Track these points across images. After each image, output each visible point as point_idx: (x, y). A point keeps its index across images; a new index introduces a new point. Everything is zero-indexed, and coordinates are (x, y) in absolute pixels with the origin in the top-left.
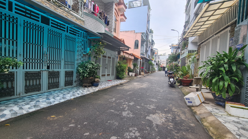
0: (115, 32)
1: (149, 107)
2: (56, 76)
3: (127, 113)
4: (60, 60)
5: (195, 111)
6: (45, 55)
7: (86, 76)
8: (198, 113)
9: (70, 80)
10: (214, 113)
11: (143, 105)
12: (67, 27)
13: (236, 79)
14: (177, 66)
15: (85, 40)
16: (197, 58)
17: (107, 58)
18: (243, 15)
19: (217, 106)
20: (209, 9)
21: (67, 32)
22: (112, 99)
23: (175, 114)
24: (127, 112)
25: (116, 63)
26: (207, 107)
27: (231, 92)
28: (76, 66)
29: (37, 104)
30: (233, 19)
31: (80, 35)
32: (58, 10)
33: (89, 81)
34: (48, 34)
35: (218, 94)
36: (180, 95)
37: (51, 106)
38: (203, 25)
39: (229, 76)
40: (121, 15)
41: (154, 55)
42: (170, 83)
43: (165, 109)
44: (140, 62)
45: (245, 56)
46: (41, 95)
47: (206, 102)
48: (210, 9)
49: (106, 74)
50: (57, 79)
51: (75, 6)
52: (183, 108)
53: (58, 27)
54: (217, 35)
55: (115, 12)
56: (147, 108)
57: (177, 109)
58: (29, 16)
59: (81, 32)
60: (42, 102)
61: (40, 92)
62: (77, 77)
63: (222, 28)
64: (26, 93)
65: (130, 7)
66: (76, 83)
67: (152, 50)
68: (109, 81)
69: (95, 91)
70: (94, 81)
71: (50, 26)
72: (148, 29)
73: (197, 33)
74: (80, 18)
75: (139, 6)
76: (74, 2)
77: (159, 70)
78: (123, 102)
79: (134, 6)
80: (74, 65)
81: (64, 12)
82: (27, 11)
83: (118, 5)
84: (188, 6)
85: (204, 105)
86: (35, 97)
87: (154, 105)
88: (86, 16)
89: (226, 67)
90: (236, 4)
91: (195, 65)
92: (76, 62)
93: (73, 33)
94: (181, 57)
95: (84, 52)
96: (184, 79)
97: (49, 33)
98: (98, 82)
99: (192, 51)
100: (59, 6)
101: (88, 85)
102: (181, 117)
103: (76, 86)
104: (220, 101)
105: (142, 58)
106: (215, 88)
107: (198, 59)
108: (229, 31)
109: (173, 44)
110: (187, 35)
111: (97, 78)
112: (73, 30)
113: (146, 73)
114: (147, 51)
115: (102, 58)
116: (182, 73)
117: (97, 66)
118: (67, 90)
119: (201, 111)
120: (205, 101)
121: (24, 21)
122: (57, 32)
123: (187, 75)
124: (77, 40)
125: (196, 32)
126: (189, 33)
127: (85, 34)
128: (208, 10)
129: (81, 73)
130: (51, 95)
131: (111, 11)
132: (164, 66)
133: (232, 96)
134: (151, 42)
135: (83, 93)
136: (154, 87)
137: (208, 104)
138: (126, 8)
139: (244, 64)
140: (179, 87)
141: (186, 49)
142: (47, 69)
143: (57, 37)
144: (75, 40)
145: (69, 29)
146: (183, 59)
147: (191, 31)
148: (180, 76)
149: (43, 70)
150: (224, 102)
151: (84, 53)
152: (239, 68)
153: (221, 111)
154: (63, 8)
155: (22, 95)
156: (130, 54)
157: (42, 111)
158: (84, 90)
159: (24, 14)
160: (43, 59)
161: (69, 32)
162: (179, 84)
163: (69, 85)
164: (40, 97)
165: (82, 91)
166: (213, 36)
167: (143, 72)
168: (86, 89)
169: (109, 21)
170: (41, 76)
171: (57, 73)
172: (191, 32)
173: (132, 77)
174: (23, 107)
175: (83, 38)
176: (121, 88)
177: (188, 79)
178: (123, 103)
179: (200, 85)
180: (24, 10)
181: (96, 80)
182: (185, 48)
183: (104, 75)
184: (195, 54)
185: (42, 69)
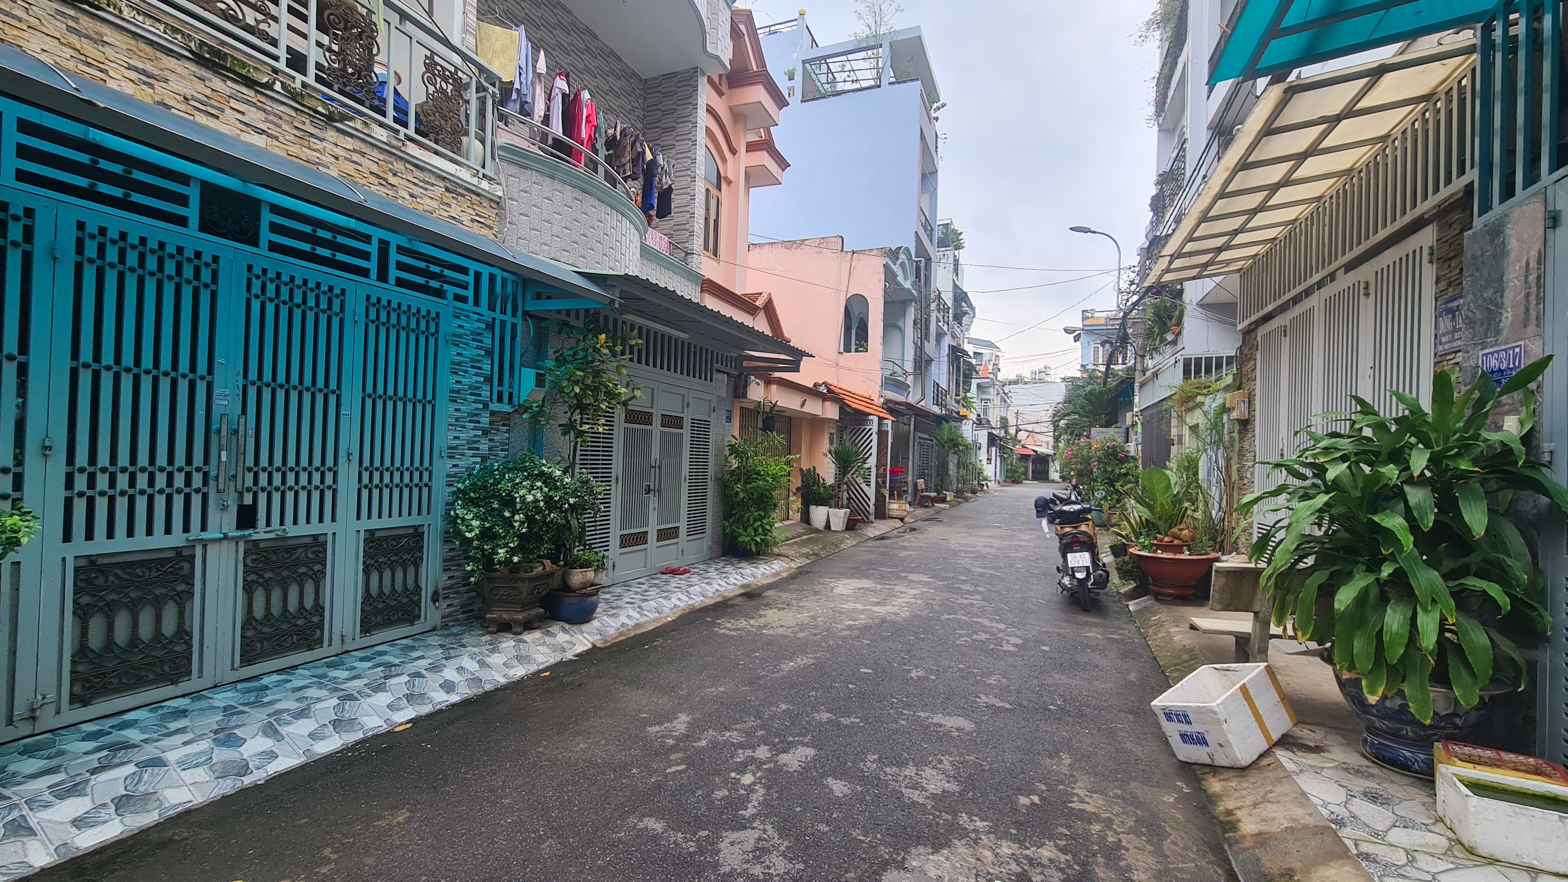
0: (715, 254)
1: (915, 787)
2: (302, 570)
3: (750, 845)
4: (330, 462)
5: (1229, 813)
6: (224, 441)
7: (508, 562)
8: (1249, 826)
9: (399, 587)
10: (1359, 834)
11: (870, 763)
12: (384, 246)
13: (1494, 590)
14: (1115, 455)
15: (503, 323)
16: (1234, 415)
17: (656, 428)
18: (1509, 153)
19: (1375, 770)
20: (1288, 118)
21: (383, 276)
22: (670, 716)
23: (1087, 834)
24: (749, 837)
25: (720, 450)
26: (1309, 784)
27: (1465, 674)
28: (441, 492)
29: (142, 788)
30: (1449, 174)
31: (470, 293)
32: (321, 140)
33: (525, 588)
34: (248, 301)
35: (1380, 691)
36: (1132, 677)
37: (244, 792)
38: (1262, 208)
39: (1448, 564)
40: (751, 147)
41: (974, 383)
42: (1066, 581)
43: (1023, 800)
44: (882, 434)
45: (1545, 433)
46: (182, 713)
47: (1305, 734)
48: (1292, 115)
49: (652, 529)
50: (309, 588)
51: (437, 108)
52: (1147, 781)
53: (321, 251)
54: (1353, 277)
55: (709, 131)
56: (900, 796)
57: (1104, 793)
58: (118, 192)
59: (478, 275)
60: (185, 764)
61: (184, 686)
62: (448, 564)
63: (1383, 234)
64: (80, 699)
65: (811, 95)
66: (443, 604)
67: (956, 353)
68: (674, 572)
69: (569, 655)
70: (566, 587)
71: (263, 249)
72: (927, 225)
73: (1225, 256)
74: (475, 181)
75: (865, 84)
76: (431, 89)
77: (1012, 477)
78: (741, 746)
79: (840, 87)
80: (425, 491)
81: (363, 154)
82: (104, 164)
83: (730, 87)
84: (1169, 82)
85: (1290, 766)
86: (143, 731)
87: (946, 760)
88: (512, 169)
89: (1419, 506)
90: (1464, 82)
91: (1228, 459)
92: (443, 468)
93: (421, 280)
94: (1141, 400)
95: (500, 400)
96: (1160, 554)
97: (256, 289)
98: (592, 590)
99: (1209, 360)
100: (330, 118)
101: (520, 617)
102: (1128, 868)
103: (445, 626)
104: (1396, 735)
105: (891, 407)
106: (1357, 645)
107: (1245, 424)
108: (1431, 254)
109: (1093, 311)
110: (1168, 271)
111: (586, 565)
112: (423, 265)
113: (921, 501)
114: (922, 363)
115: (624, 425)
116: (1146, 514)
117: (574, 494)
118: (379, 659)
119: (1268, 810)
120: (1299, 732)
121: (81, 226)
122: (312, 284)
123: (1175, 530)
124: (449, 325)
125: (1219, 250)
126: (1173, 257)
127: (504, 280)
128: (1284, 120)
129: (472, 540)
130: (257, 704)
131: (682, 129)
132: (1040, 450)
133: (1476, 709)
134: (950, 303)
135: (485, 675)
136: (967, 609)
137: (1317, 750)
138: (781, 102)
139: (1540, 488)
140: (1132, 606)
141: (1169, 350)
142: (239, 527)
143: (310, 315)
144: (432, 329)
145: (394, 257)
146: (1154, 411)
147: (1189, 247)
148: (1138, 535)
149: (205, 535)
150: (1424, 741)
151: (495, 406)
152: (1511, 513)
153: (1409, 815)
154: (359, 126)
155: (48, 719)
156: (813, 392)
157: (171, 841)
158: (493, 651)
159: (82, 182)
160: (206, 461)
161: (392, 280)
162: (1132, 585)
163: (389, 623)
164: (174, 726)
165: (471, 665)
166: (1332, 276)
167: (900, 497)
168: (508, 643)
169: (670, 189)
170: (192, 577)
171: (305, 546)
172: (1190, 254)
173: (830, 537)
174: (34, 817)
175: (492, 308)
176: (743, 623)
177: (1186, 555)
178: (741, 756)
179: (1256, 614)
180: (84, 158)
181: (577, 577)
182: (1163, 340)
183: (641, 539)
184: (1227, 388)
185: (204, 528)
